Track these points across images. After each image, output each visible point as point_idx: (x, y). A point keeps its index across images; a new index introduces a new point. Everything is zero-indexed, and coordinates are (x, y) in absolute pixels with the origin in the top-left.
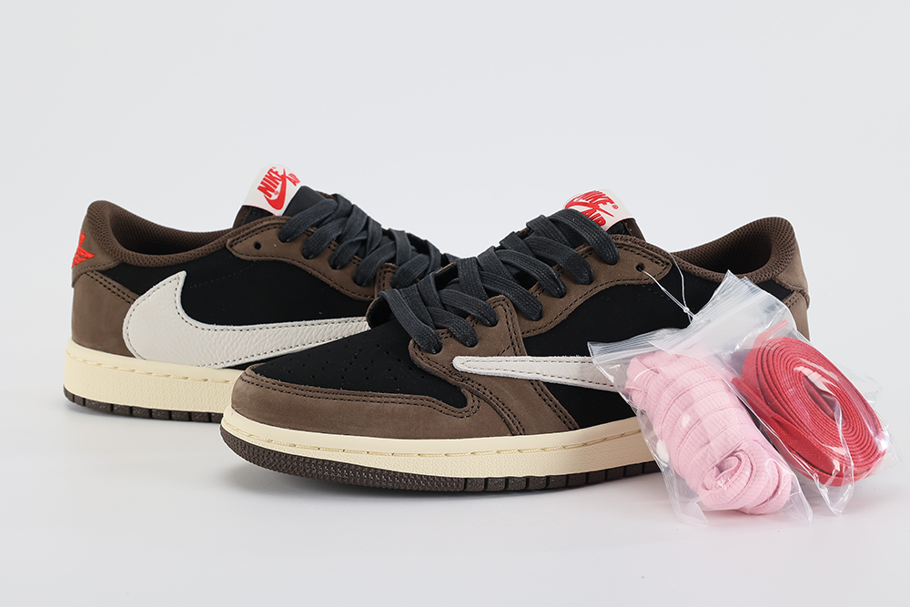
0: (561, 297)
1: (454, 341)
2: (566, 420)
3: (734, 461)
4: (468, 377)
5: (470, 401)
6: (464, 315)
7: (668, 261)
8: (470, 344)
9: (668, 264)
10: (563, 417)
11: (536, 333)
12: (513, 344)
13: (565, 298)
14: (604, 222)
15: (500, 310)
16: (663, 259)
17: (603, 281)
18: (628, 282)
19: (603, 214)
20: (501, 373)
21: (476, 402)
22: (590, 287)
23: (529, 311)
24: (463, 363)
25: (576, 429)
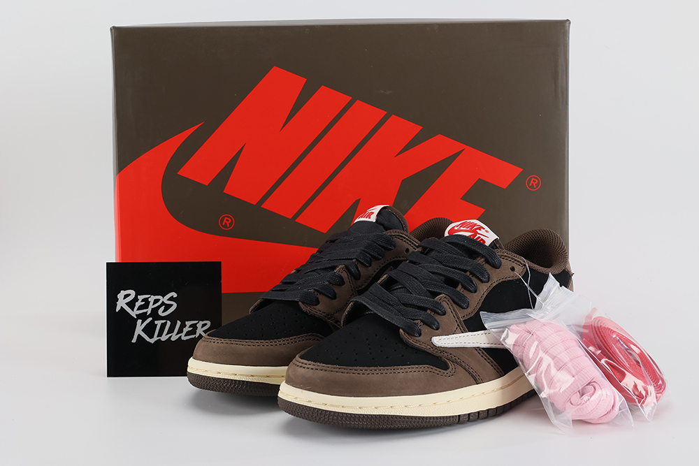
0: (475, 292)
1: (426, 326)
2: (498, 370)
3: (590, 388)
5: (450, 365)
6: (425, 309)
8: (437, 329)
9: (525, 265)
11: (468, 317)
12: (458, 326)
13: (478, 292)
14: (484, 242)
15: (444, 304)
16: (522, 262)
19: (482, 237)
21: (453, 365)
22: (489, 284)
23: (460, 302)
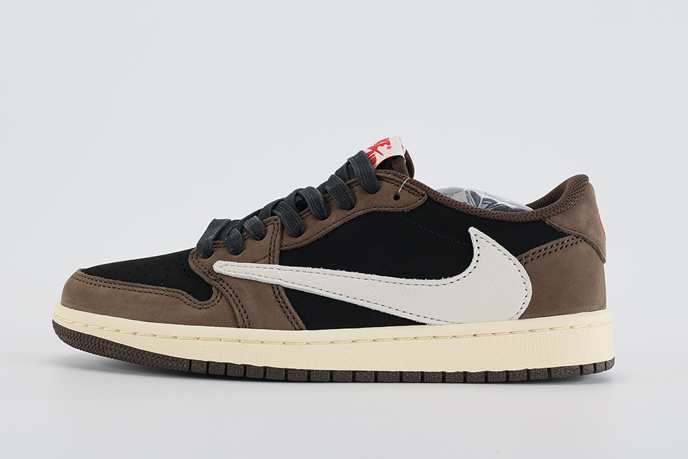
0: (323, 220)
1: (225, 250)
2: (293, 320)
4: (221, 277)
5: (214, 296)
7: (424, 192)
8: (236, 253)
9: (424, 195)
10: (291, 317)
11: (292, 247)
12: (270, 254)
13: (326, 220)
14: (375, 160)
15: (271, 227)
16: (420, 190)
17: (362, 207)
18: (383, 209)
20: (248, 277)
21: (219, 298)
22: (349, 213)
23: (291, 229)
24: (223, 267)
25: (302, 329)
